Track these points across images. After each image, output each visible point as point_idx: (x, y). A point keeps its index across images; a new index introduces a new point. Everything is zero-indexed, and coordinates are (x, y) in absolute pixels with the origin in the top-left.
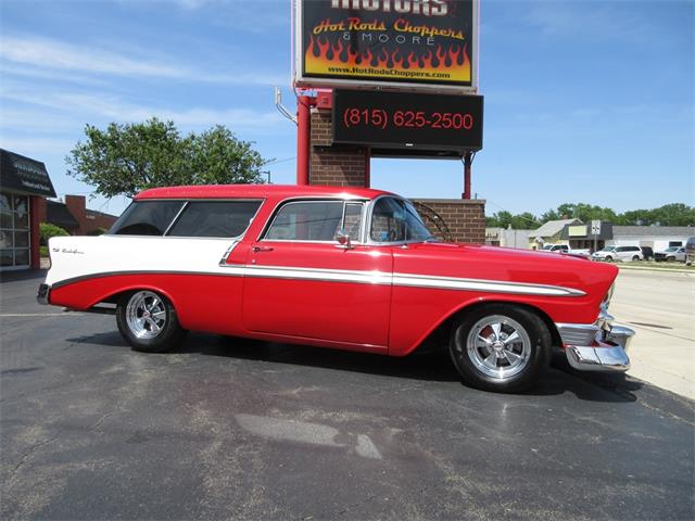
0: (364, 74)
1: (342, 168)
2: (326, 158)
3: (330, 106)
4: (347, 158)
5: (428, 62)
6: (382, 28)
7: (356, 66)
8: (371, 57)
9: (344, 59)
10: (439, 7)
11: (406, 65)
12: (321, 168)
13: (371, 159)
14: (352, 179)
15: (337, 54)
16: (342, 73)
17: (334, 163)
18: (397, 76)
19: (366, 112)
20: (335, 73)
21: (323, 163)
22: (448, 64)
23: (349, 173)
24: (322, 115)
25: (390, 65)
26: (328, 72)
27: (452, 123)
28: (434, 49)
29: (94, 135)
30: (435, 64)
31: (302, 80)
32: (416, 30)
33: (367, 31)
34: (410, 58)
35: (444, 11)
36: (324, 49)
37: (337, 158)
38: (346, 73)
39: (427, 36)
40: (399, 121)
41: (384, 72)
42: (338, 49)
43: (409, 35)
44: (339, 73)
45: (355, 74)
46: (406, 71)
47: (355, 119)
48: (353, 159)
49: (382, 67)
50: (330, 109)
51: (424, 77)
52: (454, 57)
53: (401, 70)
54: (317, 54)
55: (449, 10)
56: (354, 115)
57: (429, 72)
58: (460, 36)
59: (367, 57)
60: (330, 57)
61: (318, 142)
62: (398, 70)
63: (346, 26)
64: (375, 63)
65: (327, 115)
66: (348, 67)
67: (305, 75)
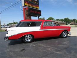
4: (30, 16)
6: (32, 1)
9: (29, 4)
17: (28, 17)
23: (30, 18)
26: (27, 5)
32: (35, 2)
33: (30, 1)
34: (34, 5)
35: (37, 1)
36: (27, 2)
40: (35, 12)
52: (38, 6)
54: (26, 3)
56: (31, 11)
57: (36, 7)
58: (38, 4)
60: (27, 3)
62: (33, 7)
64: (31, 5)
65: (28, 11)
66: (29, 5)
67: (25, 5)
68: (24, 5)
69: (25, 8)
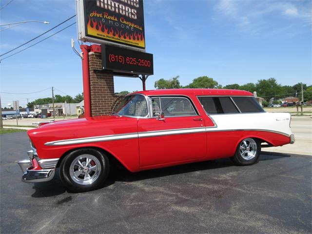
0: (110, 39)
1: (105, 81)
2: (98, 75)
3: (100, 52)
4: (106, 76)
5: (132, 37)
6: (116, 20)
7: (108, 35)
8: (113, 31)
9: (103, 31)
10: (134, 15)
11: (125, 38)
12: (97, 80)
13: (114, 77)
14: (109, 85)
15: (100, 28)
16: (102, 37)
17: (102, 78)
18: (122, 42)
19: (117, 56)
20: (100, 36)
21: (98, 78)
22: (138, 40)
23: (108, 83)
24: (96, 55)
25: (120, 36)
26: (96, 35)
27: (144, 63)
28: (133, 33)
30: (134, 39)
31: (86, 37)
32: (128, 23)
33: (111, 20)
34: (126, 35)
35: (136, 18)
36: (95, 24)
37: (103, 76)
38: (104, 37)
39: (131, 26)
40: (128, 61)
41: (117, 39)
42: (100, 25)
43: (126, 25)
44: (101, 37)
45: (107, 38)
46: (125, 40)
47: (113, 59)
48: (109, 76)
49: (117, 37)
50: (101, 53)
51: (131, 43)
52: (140, 37)
53: (123, 39)
54: (92, 26)
55: (137, 17)
56: (112, 57)
57: (132, 41)
58: (141, 29)
59: (111, 31)
60: (97, 28)
61: (95, 68)
62: (122, 39)
63: (103, 15)
64: (114, 35)
65: (99, 56)
66: (105, 35)
67: (87, 35)
68: (83, 36)
69: (89, 44)
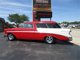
3: (36, 13)
6: (41, 5)
9: (37, 8)
17: (37, 19)
29: (10, 15)
30: (47, 8)
32: (45, 5)
34: (44, 8)
40: (43, 14)
49: (41, 9)
63: (38, 5)
67: (33, 10)
